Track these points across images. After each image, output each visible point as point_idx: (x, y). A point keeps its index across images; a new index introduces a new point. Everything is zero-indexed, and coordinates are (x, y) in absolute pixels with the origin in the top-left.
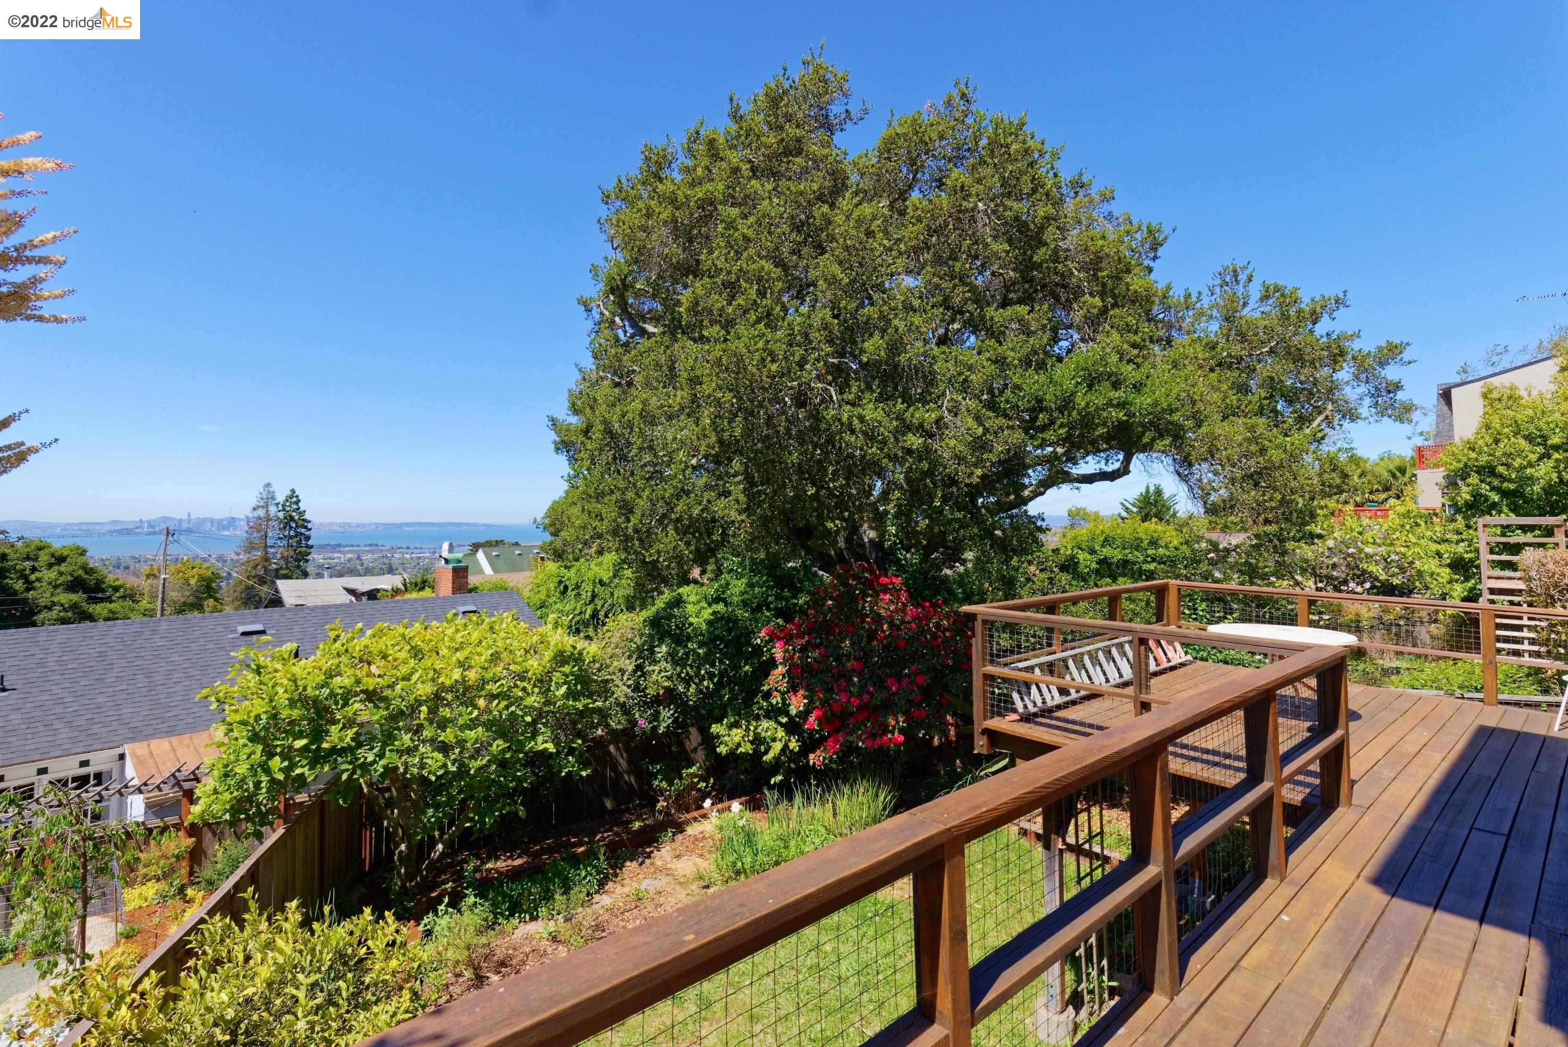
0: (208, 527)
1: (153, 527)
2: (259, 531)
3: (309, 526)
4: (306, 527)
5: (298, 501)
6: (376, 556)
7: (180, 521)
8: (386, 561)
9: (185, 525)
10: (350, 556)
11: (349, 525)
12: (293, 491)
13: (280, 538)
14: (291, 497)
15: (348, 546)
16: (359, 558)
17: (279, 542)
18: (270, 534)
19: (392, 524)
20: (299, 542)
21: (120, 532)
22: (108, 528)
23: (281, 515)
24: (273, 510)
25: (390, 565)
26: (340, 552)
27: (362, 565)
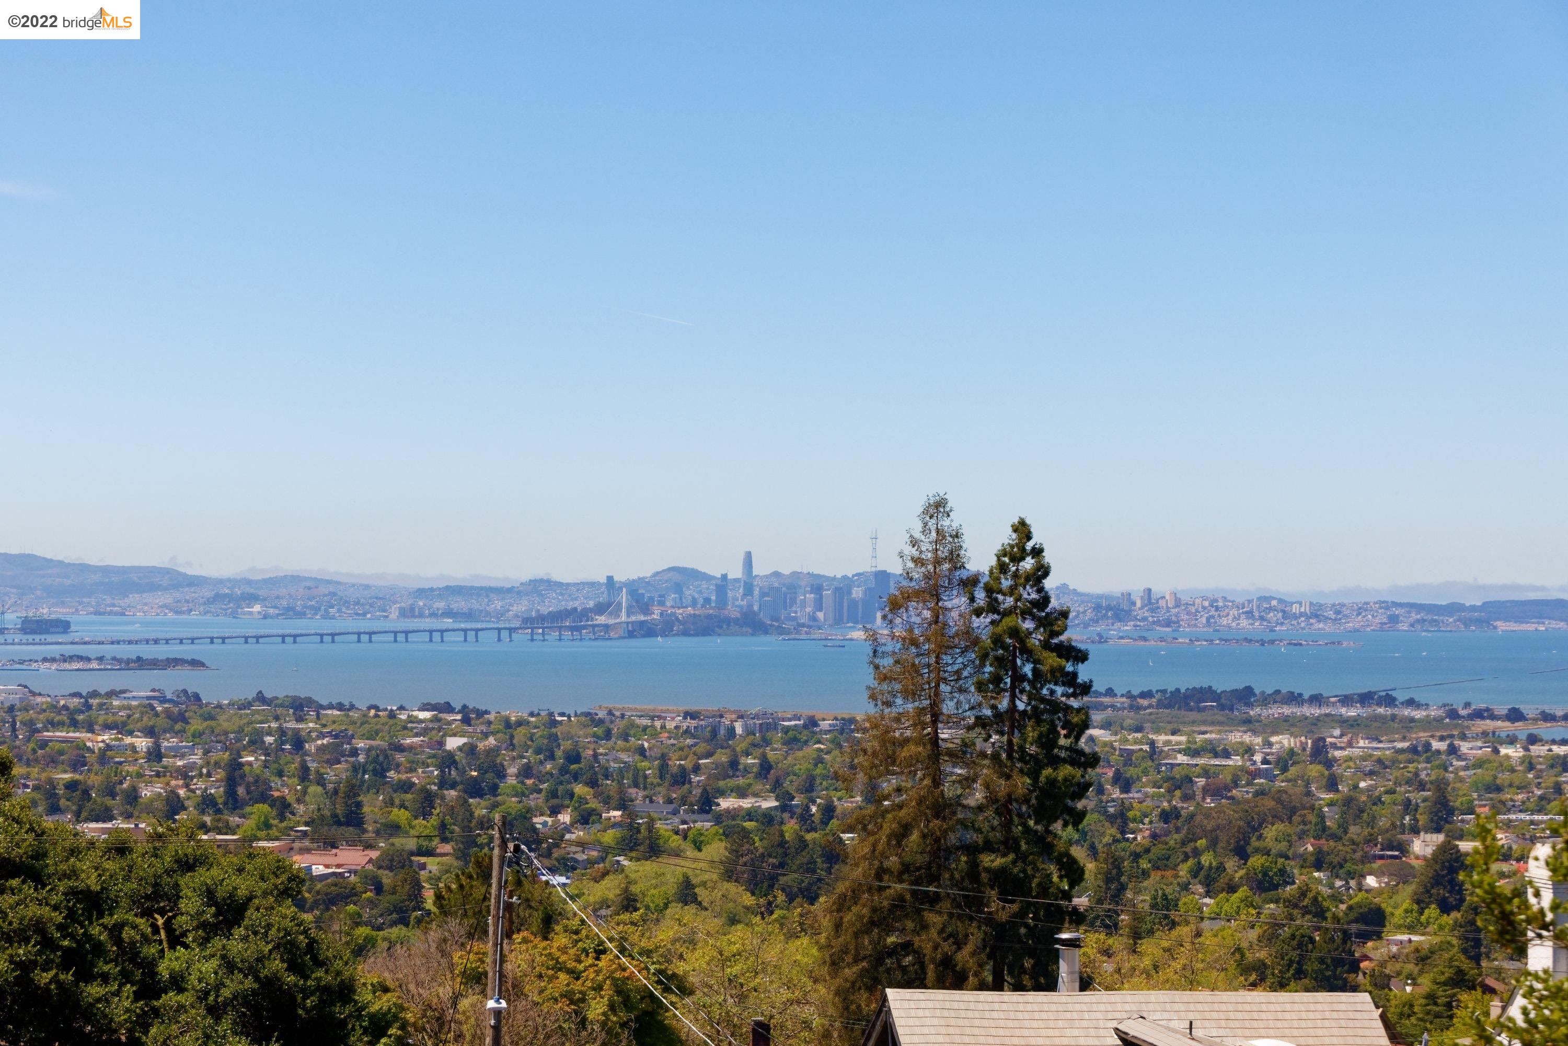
0: (804, 609)
1: (646, 610)
2: (909, 694)
3: (1084, 673)
4: (1070, 679)
5: (1043, 571)
6: (1384, 748)
7: (723, 584)
8: (1426, 773)
9: (736, 602)
10: (1283, 741)
11: (1284, 609)
12: (1022, 529)
13: (981, 722)
14: (1017, 559)
15: (1278, 698)
16: (1320, 752)
17: (976, 735)
18: (948, 707)
19: (1453, 609)
20: (1048, 741)
21: (553, 620)
22: (521, 607)
23: (982, 623)
24: (956, 603)
25: (1441, 787)
26: (1248, 723)
27: (1332, 784)
